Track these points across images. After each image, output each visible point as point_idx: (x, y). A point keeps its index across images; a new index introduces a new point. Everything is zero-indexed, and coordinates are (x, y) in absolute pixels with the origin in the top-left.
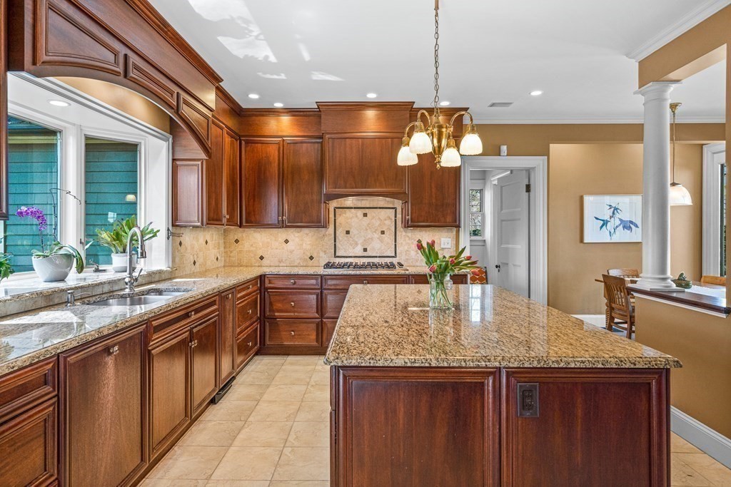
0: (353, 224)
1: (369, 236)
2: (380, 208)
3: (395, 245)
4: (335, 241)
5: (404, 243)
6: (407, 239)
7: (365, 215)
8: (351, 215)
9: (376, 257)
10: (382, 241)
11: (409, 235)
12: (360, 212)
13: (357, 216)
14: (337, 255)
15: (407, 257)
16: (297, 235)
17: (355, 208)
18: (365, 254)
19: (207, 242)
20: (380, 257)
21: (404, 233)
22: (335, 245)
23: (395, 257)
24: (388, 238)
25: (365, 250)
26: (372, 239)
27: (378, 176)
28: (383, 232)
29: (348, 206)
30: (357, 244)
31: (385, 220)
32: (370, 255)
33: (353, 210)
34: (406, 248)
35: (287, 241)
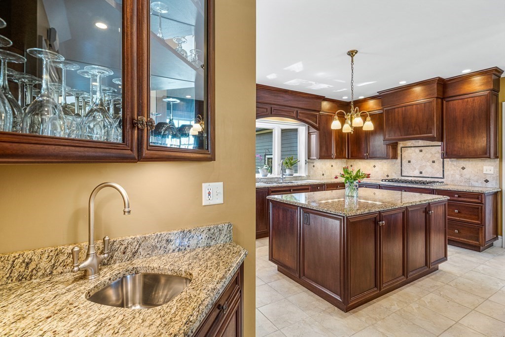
0: (413, 157)
1: (424, 164)
2: (431, 146)
3: (443, 171)
4: (401, 167)
5: (450, 169)
6: (453, 166)
7: (421, 151)
8: (411, 151)
9: (429, 177)
10: (433, 168)
11: (455, 163)
12: (417, 150)
13: (415, 152)
14: (403, 175)
15: (453, 179)
16: (380, 163)
17: (414, 147)
18: (421, 175)
19: (332, 166)
20: (431, 178)
21: (450, 163)
22: (401, 169)
23: (443, 178)
24: (438, 165)
25: (421, 173)
26: (426, 166)
27: (415, 127)
28: (434, 162)
29: (410, 146)
30: (415, 169)
31: (436, 153)
32: (425, 176)
33: (413, 148)
34: (452, 172)
35: (374, 166)
